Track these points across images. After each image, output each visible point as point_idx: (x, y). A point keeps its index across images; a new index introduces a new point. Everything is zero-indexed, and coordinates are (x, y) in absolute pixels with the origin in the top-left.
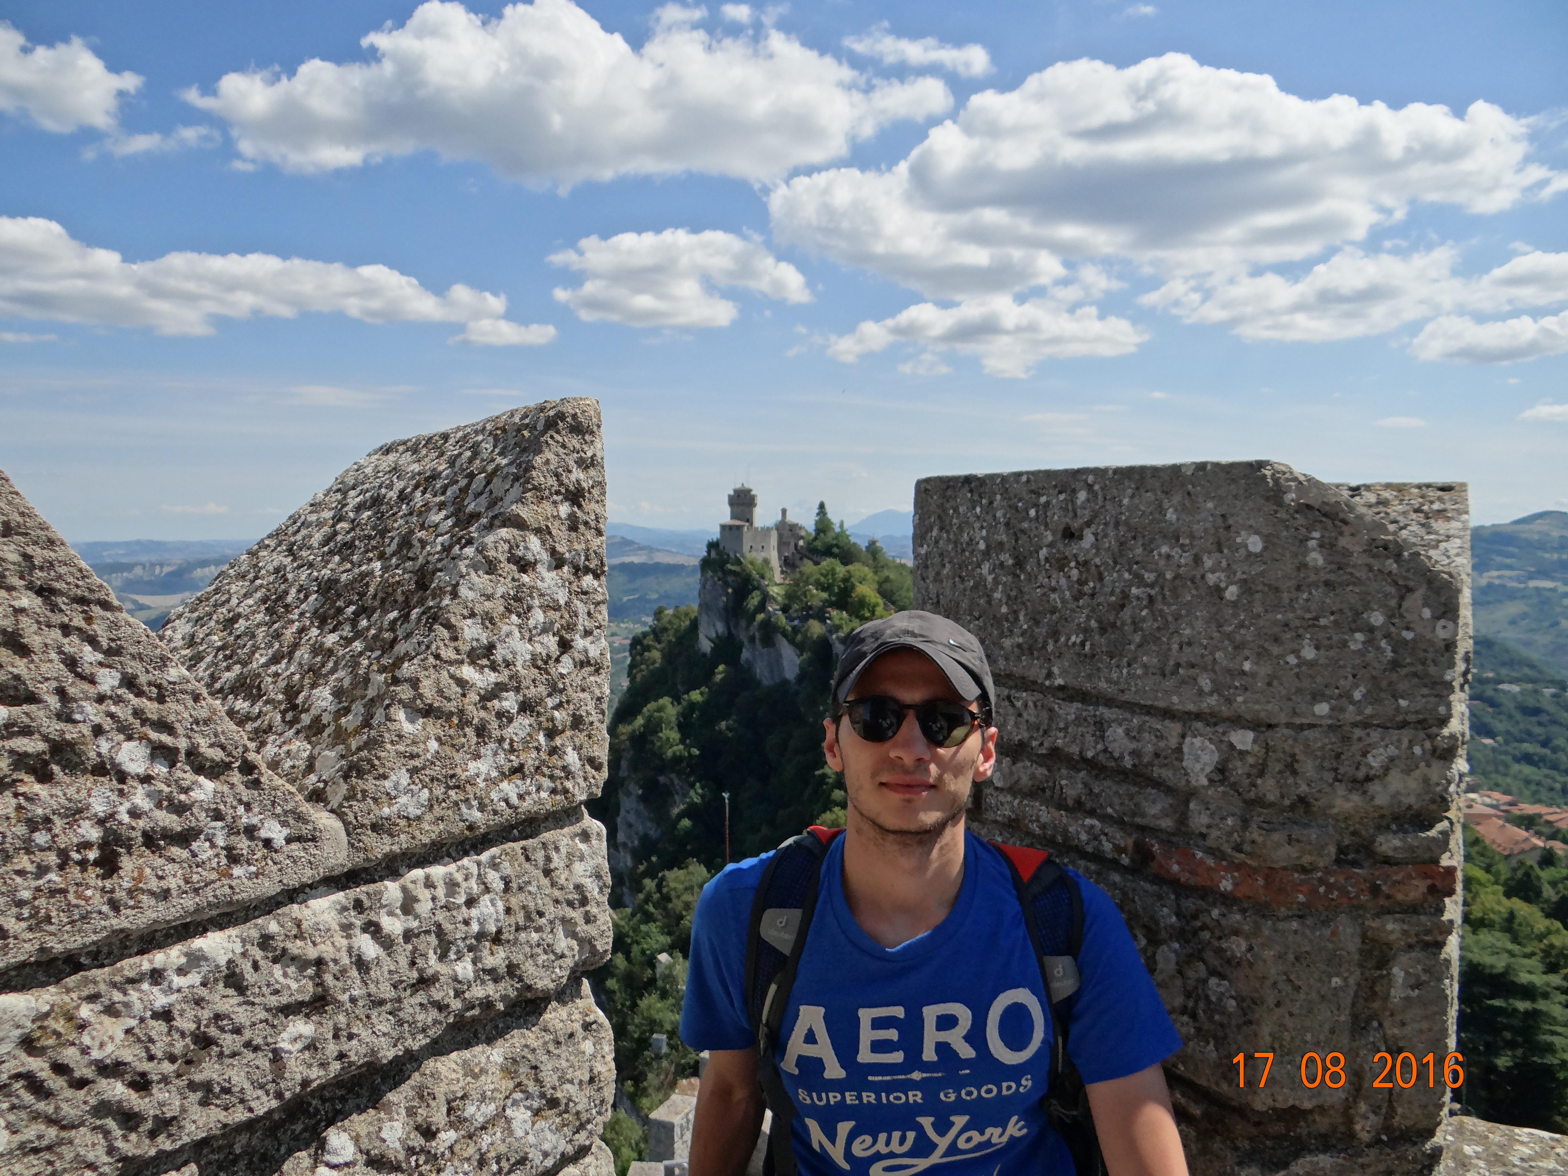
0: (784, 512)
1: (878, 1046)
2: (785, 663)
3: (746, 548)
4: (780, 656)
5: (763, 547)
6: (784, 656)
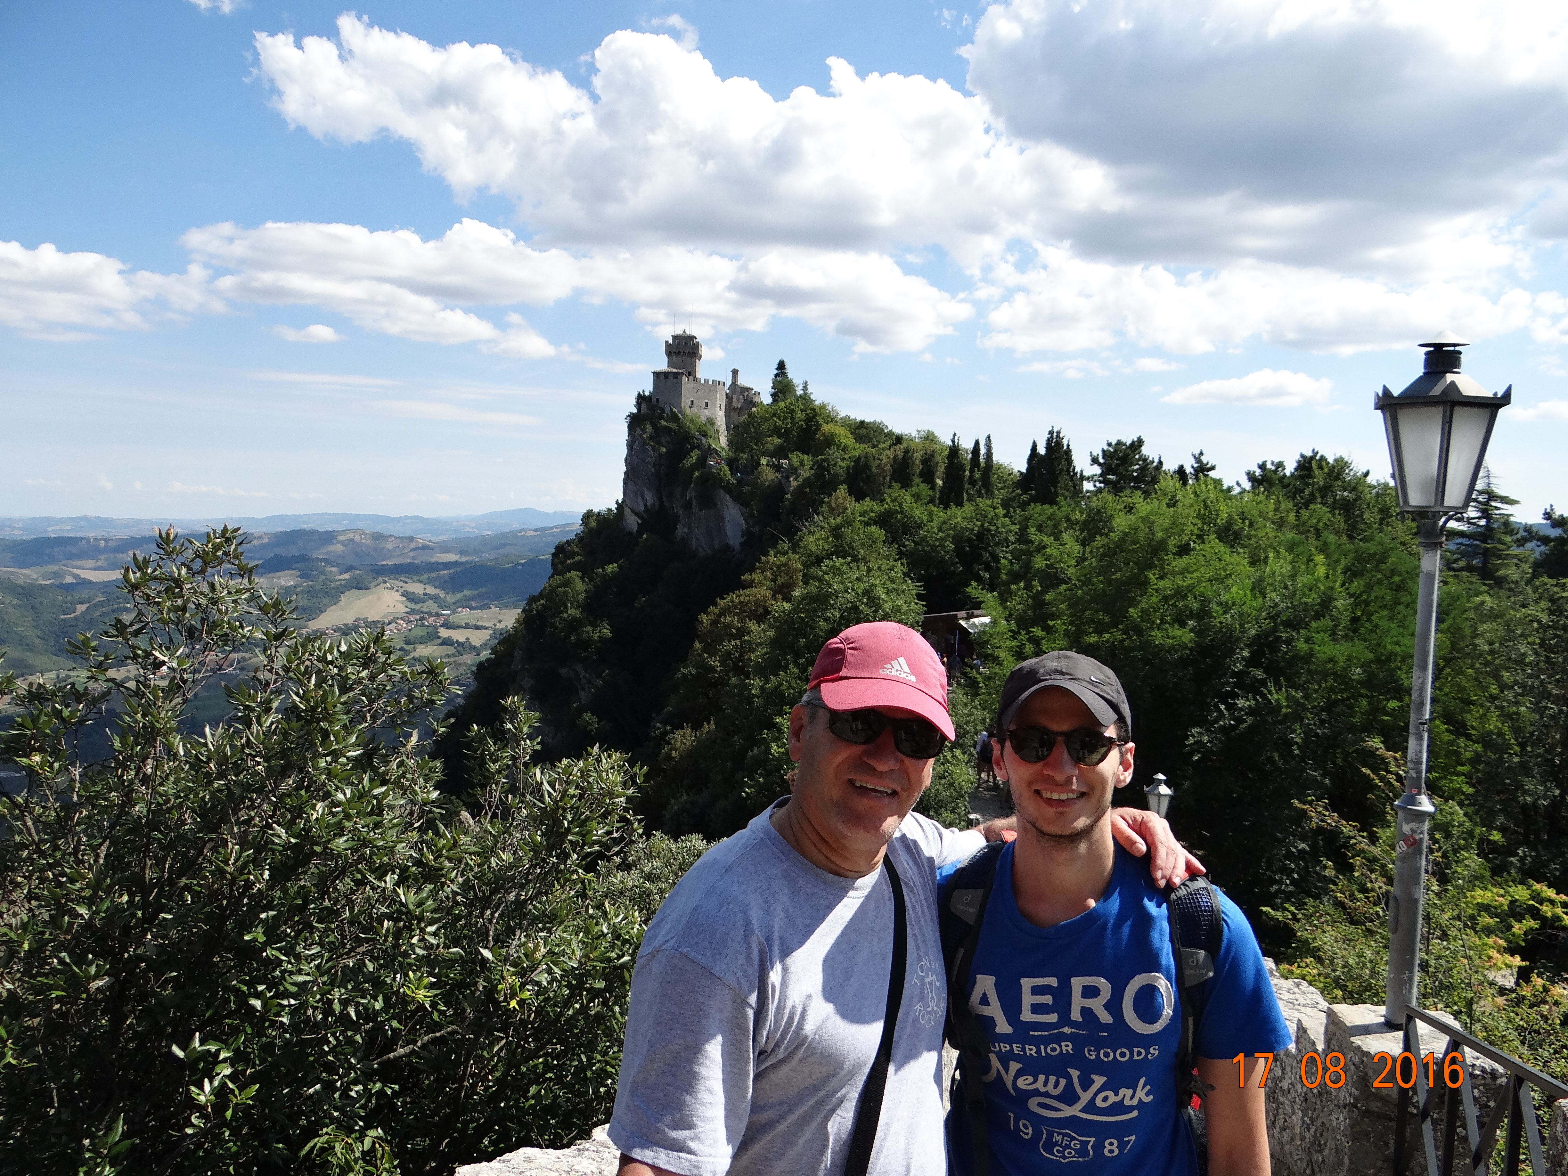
1: (1037, 1009)
2: (729, 527)
4: (722, 519)
5: (707, 404)
6: (727, 518)
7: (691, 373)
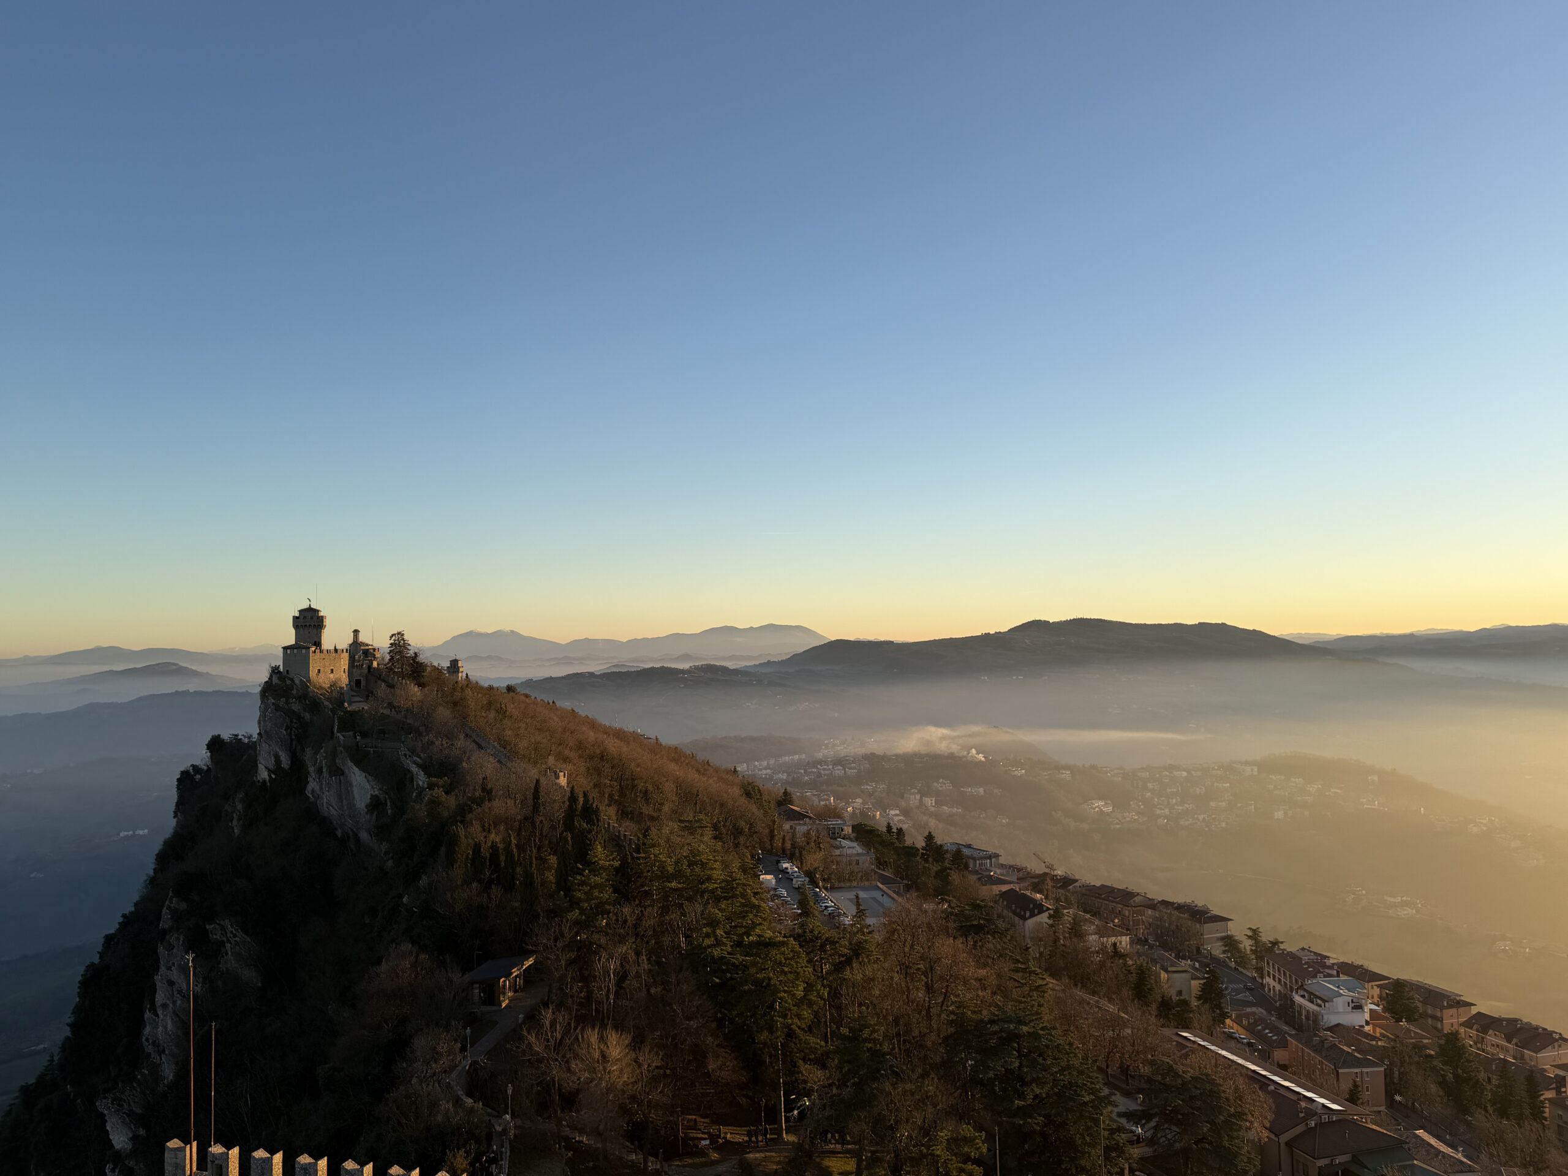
0: (356, 632)
2: (356, 791)
3: (313, 673)
4: (351, 784)
5: (332, 670)
6: (355, 783)
7: (318, 644)
